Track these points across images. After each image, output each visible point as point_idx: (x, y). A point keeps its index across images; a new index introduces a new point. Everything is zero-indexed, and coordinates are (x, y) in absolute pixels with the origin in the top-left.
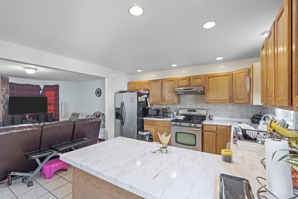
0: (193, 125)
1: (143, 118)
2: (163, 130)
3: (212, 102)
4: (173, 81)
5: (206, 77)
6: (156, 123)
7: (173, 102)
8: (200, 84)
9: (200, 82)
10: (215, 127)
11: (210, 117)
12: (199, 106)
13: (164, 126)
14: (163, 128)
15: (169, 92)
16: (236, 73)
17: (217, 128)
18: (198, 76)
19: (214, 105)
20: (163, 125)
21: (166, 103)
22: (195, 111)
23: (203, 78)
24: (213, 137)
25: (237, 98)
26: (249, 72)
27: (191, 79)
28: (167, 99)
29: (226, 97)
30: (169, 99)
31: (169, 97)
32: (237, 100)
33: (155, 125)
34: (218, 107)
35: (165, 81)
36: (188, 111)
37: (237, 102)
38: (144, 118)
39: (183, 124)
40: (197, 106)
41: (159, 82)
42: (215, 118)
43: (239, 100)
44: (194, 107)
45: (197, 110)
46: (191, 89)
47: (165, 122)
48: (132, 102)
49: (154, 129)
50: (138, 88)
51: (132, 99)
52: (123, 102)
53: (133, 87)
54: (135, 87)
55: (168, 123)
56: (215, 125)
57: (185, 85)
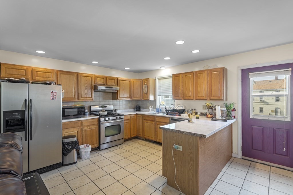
0: (119, 117)
2: (88, 129)
3: (121, 98)
4: (91, 77)
6: (80, 123)
7: (91, 99)
8: (114, 84)
9: (114, 82)
11: (115, 111)
12: (107, 103)
13: (91, 125)
14: (89, 128)
15: (86, 89)
16: (134, 80)
18: (112, 77)
20: (88, 124)
21: (82, 100)
22: (106, 107)
23: (116, 80)
24: (128, 123)
25: (135, 96)
26: (144, 82)
27: (108, 79)
28: (83, 96)
29: (128, 95)
30: (86, 96)
31: (86, 94)
32: (135, 97)
33: (79, 127)
35: (81, 76)
36: (100, 107)
39: (111, 118)
40: (105, 102)
41: (74, 75)
43: (136, 97)
46: (107, 88)
47: (90, 121)
48: (53, 99)
49: (77, 132)
50: (32, 78)
51: (53, 95)
52: (31, 100)
53: (18, 75)
54: (24, 74)
55: (95, 121)
56: (129, 115)
57: (102, 83)
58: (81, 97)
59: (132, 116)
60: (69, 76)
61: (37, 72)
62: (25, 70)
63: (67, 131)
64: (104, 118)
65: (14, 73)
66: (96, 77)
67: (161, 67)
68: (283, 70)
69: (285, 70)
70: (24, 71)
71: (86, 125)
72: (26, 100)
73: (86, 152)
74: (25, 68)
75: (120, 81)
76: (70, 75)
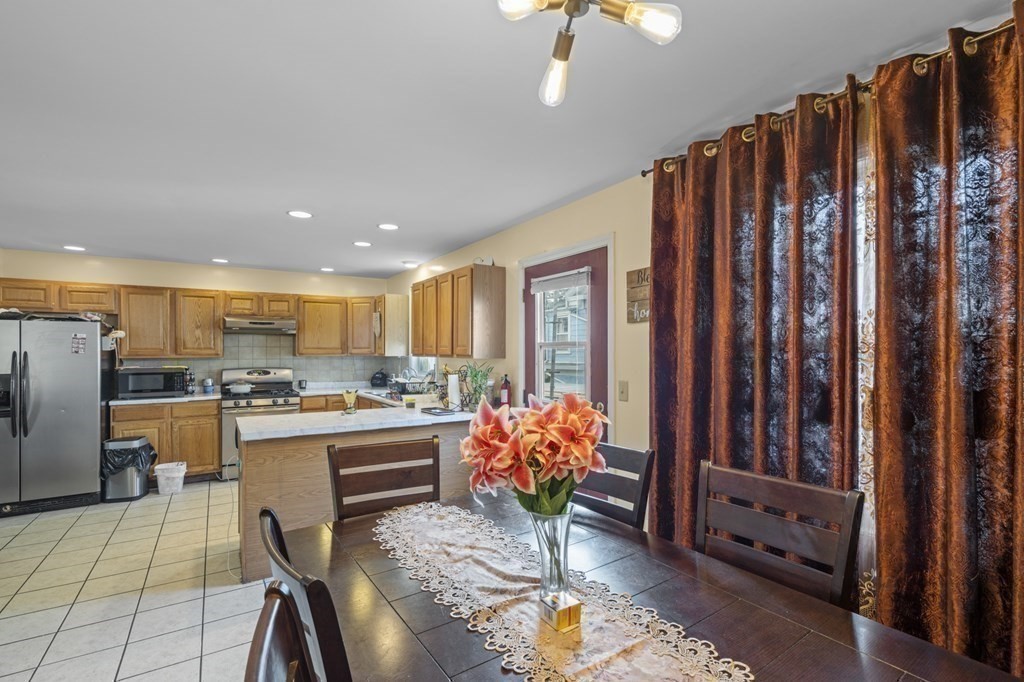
0: (281, 401)
1: (107, 403)
2: (190, 427)
3: (309, 351)
4: (213, 297)
5: (298, 300)
6: (167, 410)
7: (213, 352)
8: (286, 314)
9: (286, 308)
10: (324, 399)
11: (300, 382)
12: (275, 362)
13: (196, 416)
14: (190, 422)
15: (198, 327)
16: (354, 300)
17: (327, 400)
18: (279, 295)
19: (308, 358)
20: (190, 414)
21: (186, 354)
22: (269, 373)
23: (292, 303)
25: (355, 346)
26: (377, 304)
27: (265, 300)
28: (189, 345)
29: (335, 342)
30: (199, 344)
31: (198, 339)
32: (354, 348)
33: (163, 418)
34: (315, 361)
35: (184, 296)
36: (249, 373)
37: (354, 351)
38: (111, 403)
39: (255, 402)
40: (269, 361)
41: (162, 294)
42: (310, 385)
43: (357, 348)
44: (261, 363)
45: (272, 371)
47: (195, 405)
48: (77, 352)
49: (156, 430)
50: (60, 306)
51: (78, 343)
52: (26, 353)
53: (29, 300)
54: (42, 299)
55: (210, 407)
56: (325, 396)
57: (247, 312)
58: (185, 348)
59: (335, 399)
60: (149, 297)
61: (70, 292)
62: (44, 289)
63: (131, 427)
64: (233, 402)
65: (20, 298)
66: (230, 298)
67: (404, 262)
68: (575, 271)
69: (579, 273)
70: (42, 292)
71: (183, 415)
72: (14, 354)
73: (168, 478)
74: (44, 286)
75: (307, 304)
76: (153, 294)
